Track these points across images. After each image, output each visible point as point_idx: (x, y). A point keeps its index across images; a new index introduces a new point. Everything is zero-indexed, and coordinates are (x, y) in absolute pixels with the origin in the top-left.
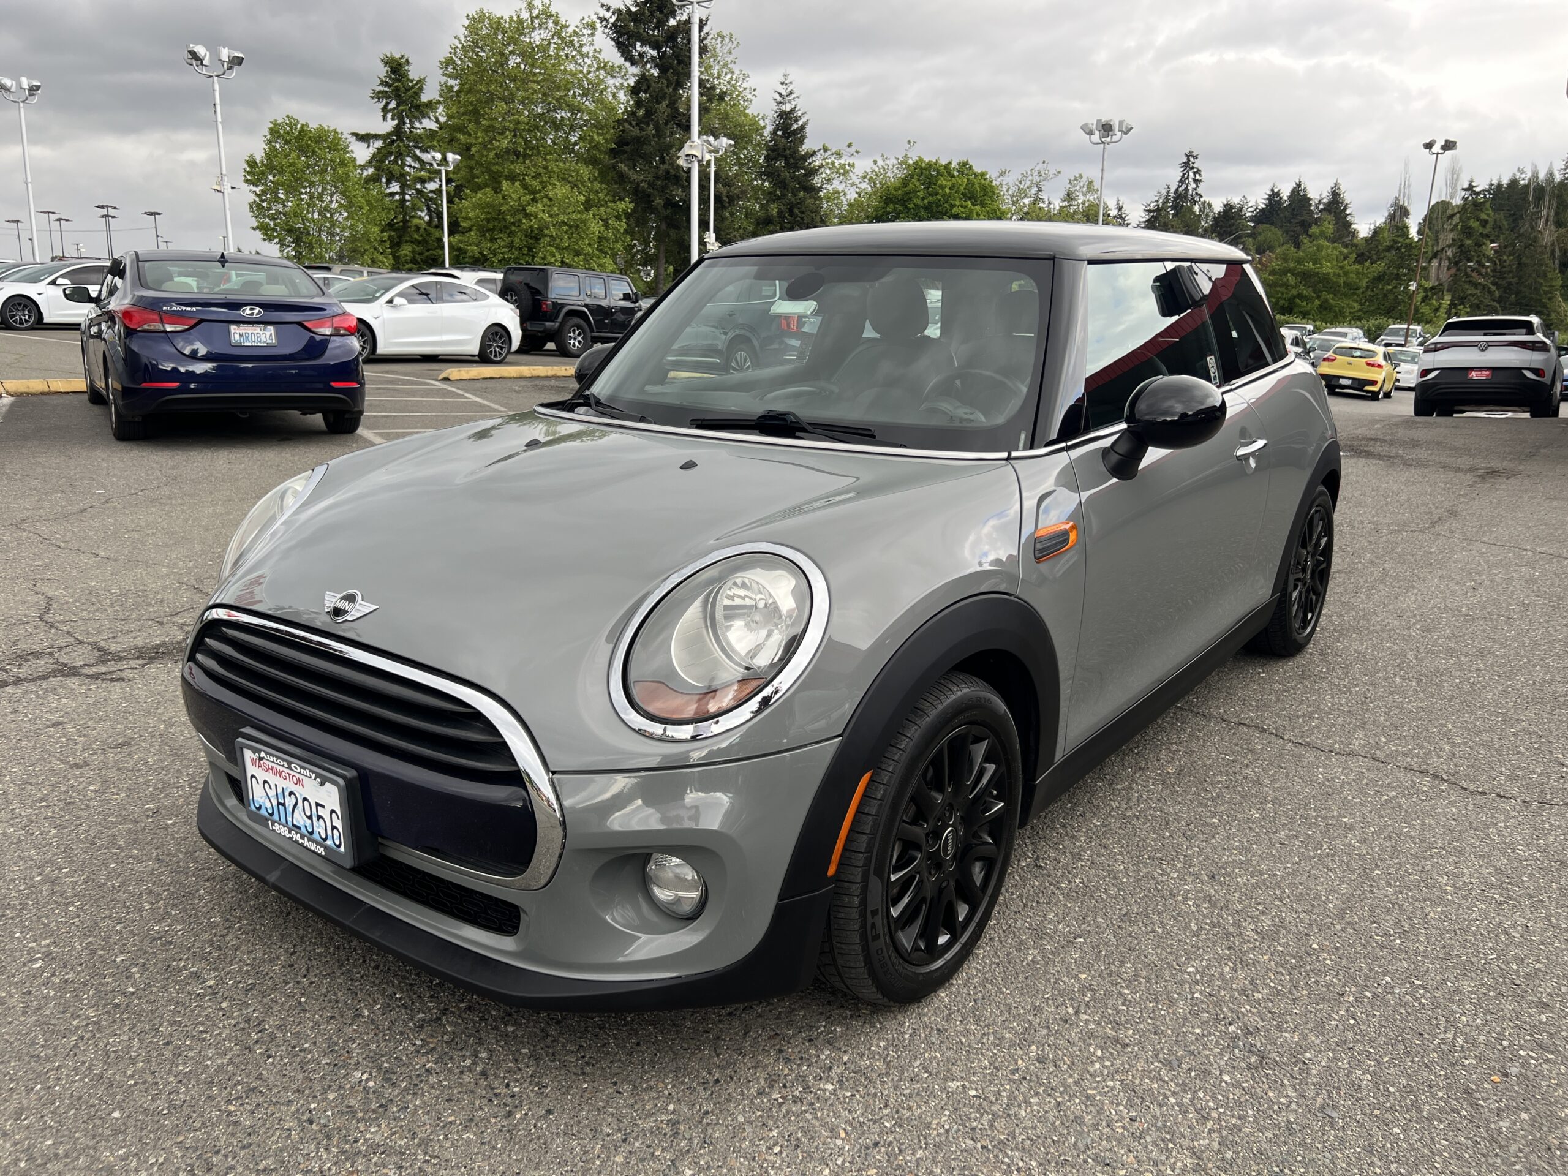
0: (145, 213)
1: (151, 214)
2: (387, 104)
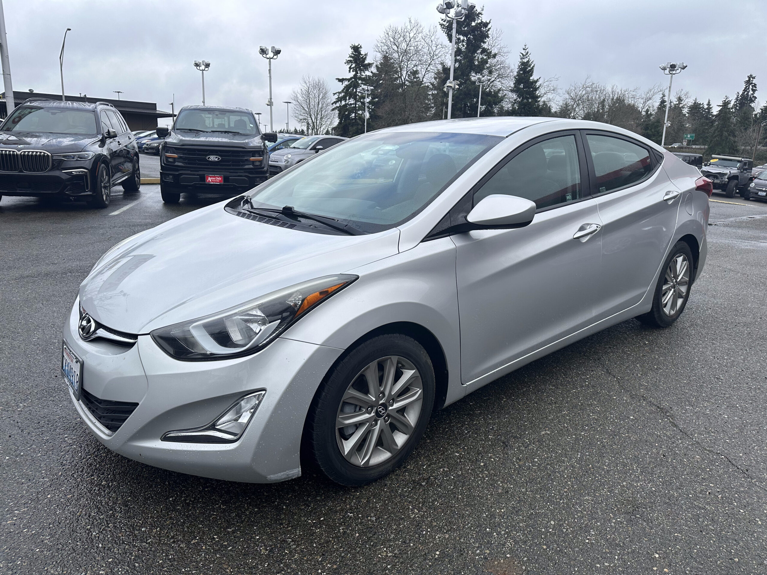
2: (351, 66)
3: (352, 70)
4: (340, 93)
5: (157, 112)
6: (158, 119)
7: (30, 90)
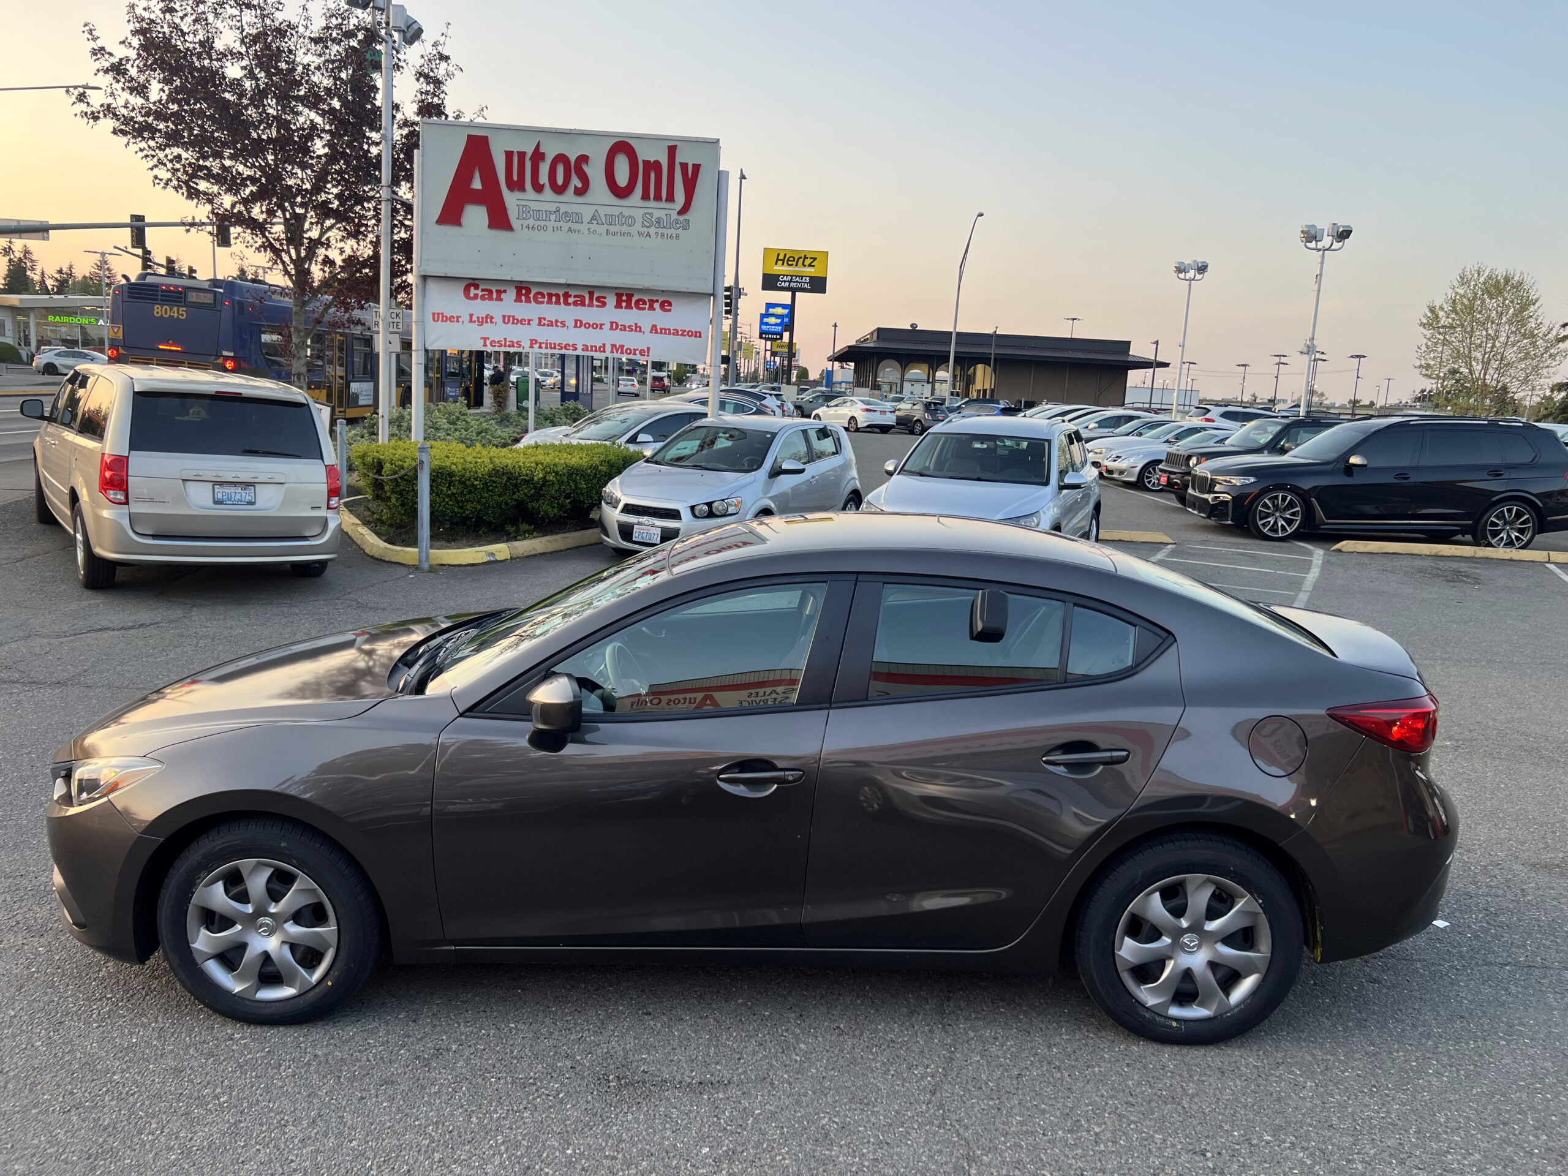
0: (1351, 356)
1: (1358, 356)
5: (1130, 359)
6: (1129, 372)
7: (912, 325)
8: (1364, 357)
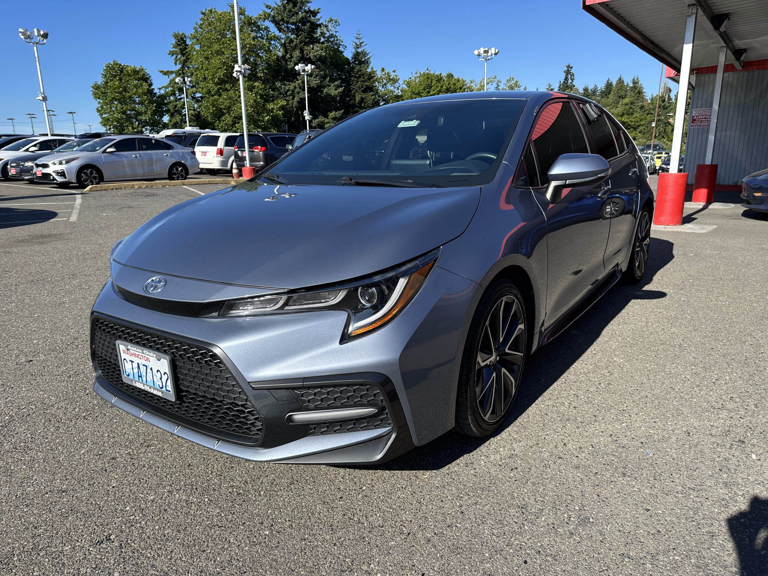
0: (68, 113)
1: (71, 113)
2: (176, 57)
3: (178, 62)
4: (166, 87)
8: (74, 113)
